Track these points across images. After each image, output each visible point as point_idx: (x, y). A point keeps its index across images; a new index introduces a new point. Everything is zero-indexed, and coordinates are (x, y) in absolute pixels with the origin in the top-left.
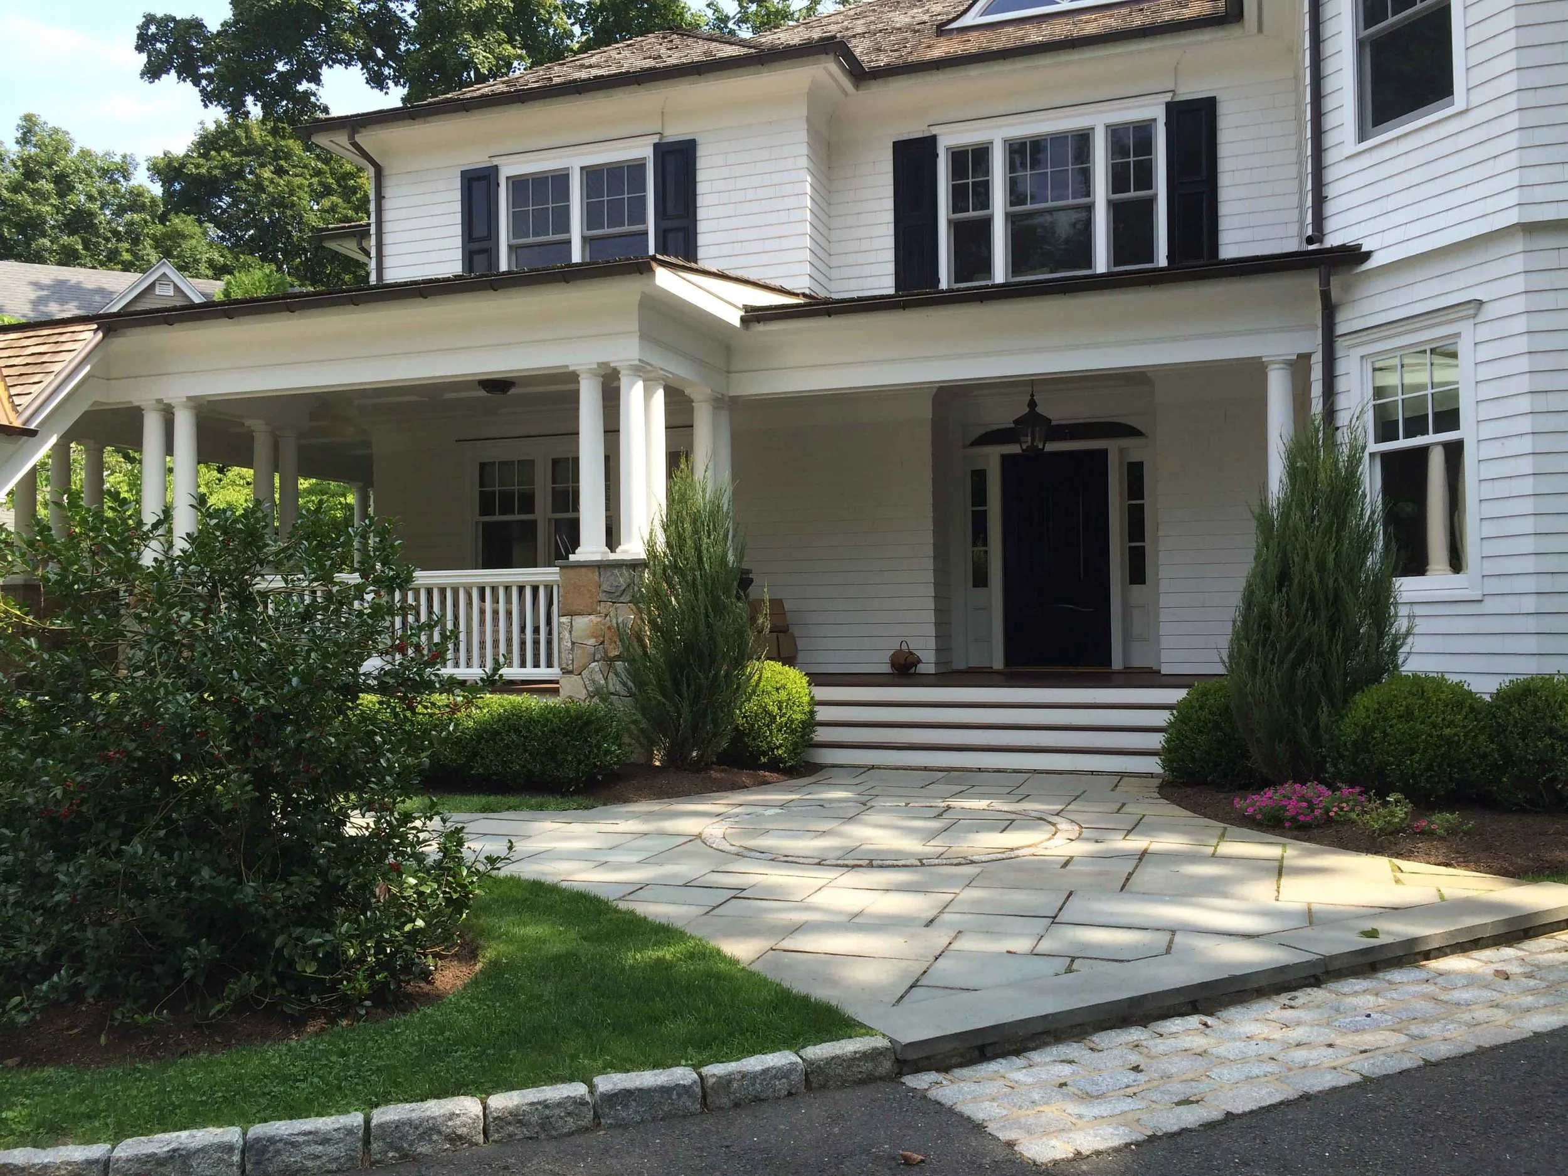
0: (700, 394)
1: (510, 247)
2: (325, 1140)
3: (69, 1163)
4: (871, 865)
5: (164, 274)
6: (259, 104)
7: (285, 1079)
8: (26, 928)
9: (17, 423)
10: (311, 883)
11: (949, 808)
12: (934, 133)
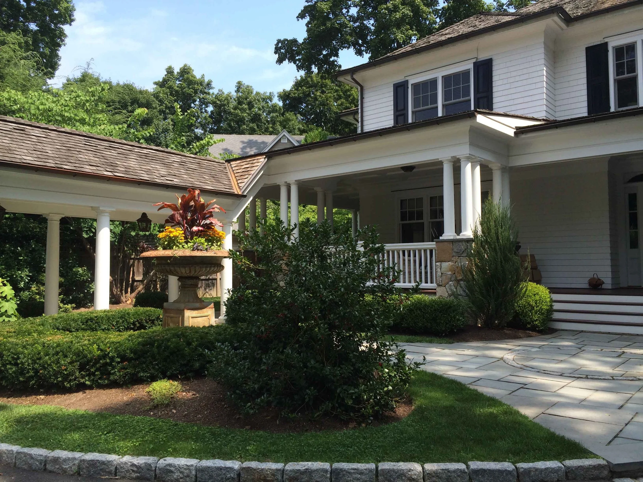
0: (495, 166)
1: (413, 112)
2: (361, 473)
3: (270, 469)
4: (587, 378)
5: (284, 135)
6: (317, 68)
7: (344, 446)
8: (252, 377)
9: (240, 193)
10: (350, 368)
11: (624, 353)
12: (606, 41)
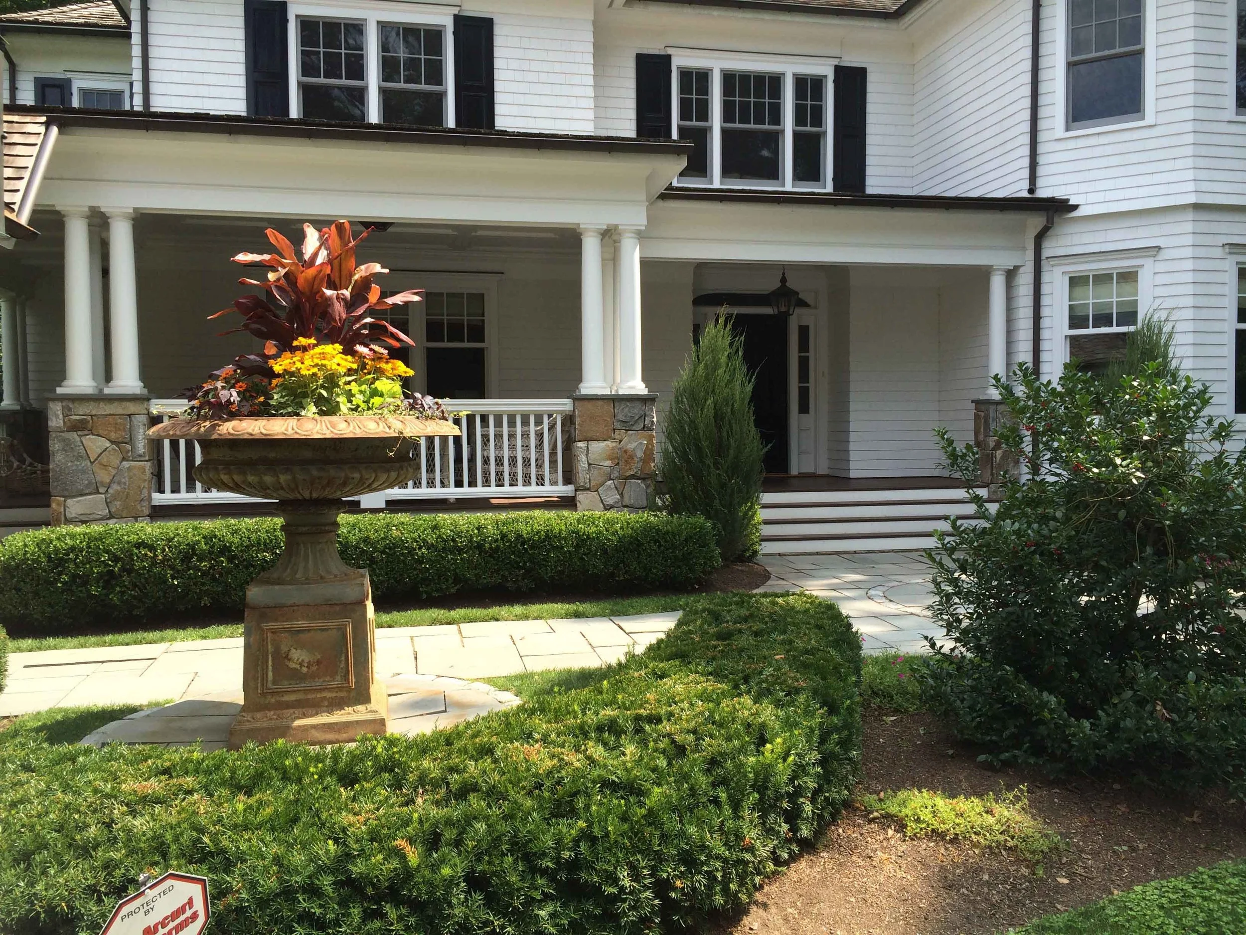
1: (299, 84)
12: (669, 53)
